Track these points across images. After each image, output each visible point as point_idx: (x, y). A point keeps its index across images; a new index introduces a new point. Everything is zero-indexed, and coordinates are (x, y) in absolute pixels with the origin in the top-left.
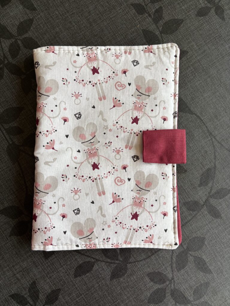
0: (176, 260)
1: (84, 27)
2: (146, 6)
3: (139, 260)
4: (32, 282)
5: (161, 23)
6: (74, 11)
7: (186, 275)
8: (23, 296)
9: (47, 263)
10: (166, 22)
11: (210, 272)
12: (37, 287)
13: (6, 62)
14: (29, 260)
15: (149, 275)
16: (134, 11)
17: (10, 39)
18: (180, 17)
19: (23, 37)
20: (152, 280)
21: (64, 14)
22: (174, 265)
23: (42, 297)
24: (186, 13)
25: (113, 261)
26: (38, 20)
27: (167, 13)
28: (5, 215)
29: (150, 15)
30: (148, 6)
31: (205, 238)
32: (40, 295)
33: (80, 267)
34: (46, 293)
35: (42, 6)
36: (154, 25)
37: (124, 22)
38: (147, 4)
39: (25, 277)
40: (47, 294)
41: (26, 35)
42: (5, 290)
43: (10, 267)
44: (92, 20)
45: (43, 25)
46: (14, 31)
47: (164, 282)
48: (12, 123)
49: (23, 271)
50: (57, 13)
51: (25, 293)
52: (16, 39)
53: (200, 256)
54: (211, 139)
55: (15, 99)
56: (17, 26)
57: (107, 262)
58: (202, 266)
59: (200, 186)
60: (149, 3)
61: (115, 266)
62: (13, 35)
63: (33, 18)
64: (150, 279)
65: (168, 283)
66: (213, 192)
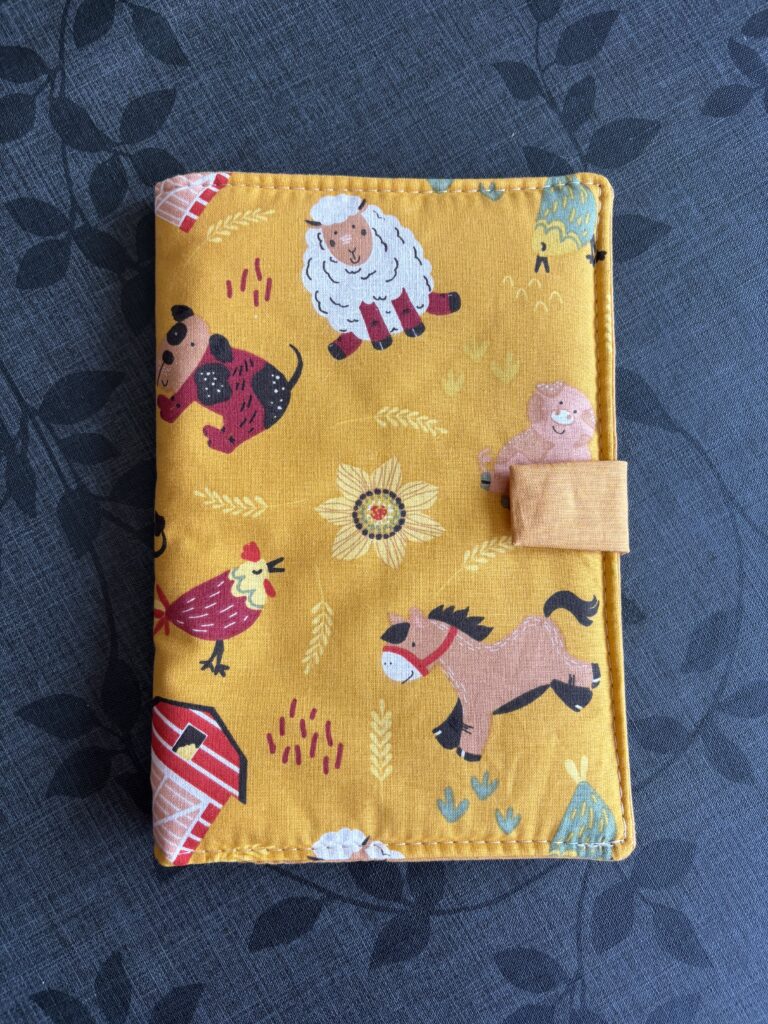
0: (594, 913)
1: (338, 128)
2: (543, 71)
3: (469, 903)
4: (109, 954)
5: (588, 129)
6: (309, 76)
7: (626, 965)
8: (76, 1001)
9: (165, 894)
10: (603, 129)
11: (704, 960)
12: (123, 972)
13: (79, 224)
14: (104, 881)
15: (500, 957)
16: (502, 85)
17: (97, 150)
18: (648, 114)
19: (140, 146)
20: (510, 975)
21: (277, 82)
22: (587, 931)
23: (139, 1007)
24: (670, 103)
25: (383, 903)
26: (189, 96)
27: (610, 99)
28: (39, 726)
29: (552, 104)
30: (547, 72)
31: (694, 846)
32: (134, 1001)
33: (273, 914)
34: (152, 997)
35: (207, 53)
36: (565, 136)
37: (469, 119)
38: (547, 67)
39: (87, 938)
40: (158, 999)
41: (150, 143)
42: (17, 974)
43: (41, 898)
44: (365, 107)
45: (207, 114)
46: (110, 125)
47: (551, 984)
48: (82, 423)
49: (81, 916)
50: (254, 77)
51: (85, 992)
52: (116, 154)
53: (673, 906)
54: (732, 516)
55: (98, 344)
56: (121, 110)
57: (364, 905)
58: (679, 939)
59: (685, 669)
60: (552, 64)
61: (389, 919)
62: (108, 138)
63: (174, 90)
64: (504, 972)
65: (561, 989)
66: (728, 692)
